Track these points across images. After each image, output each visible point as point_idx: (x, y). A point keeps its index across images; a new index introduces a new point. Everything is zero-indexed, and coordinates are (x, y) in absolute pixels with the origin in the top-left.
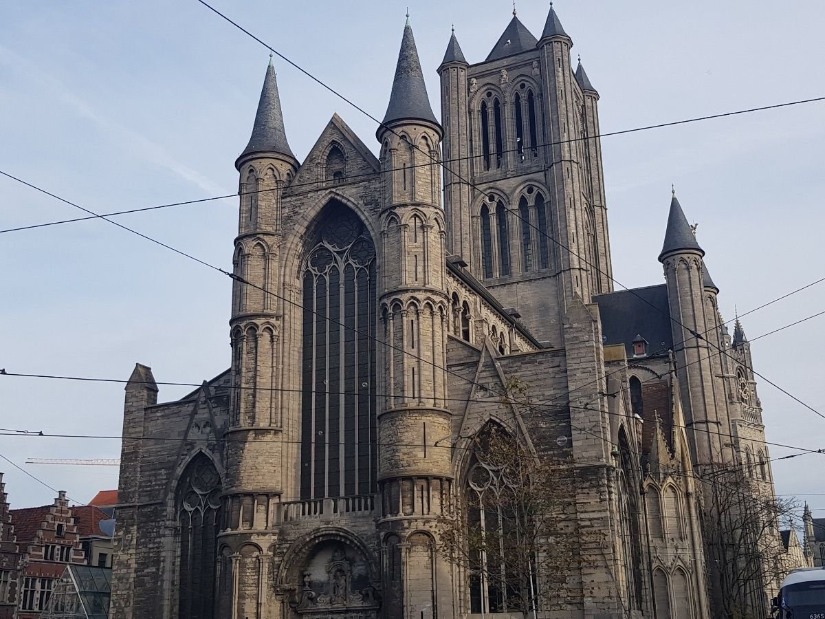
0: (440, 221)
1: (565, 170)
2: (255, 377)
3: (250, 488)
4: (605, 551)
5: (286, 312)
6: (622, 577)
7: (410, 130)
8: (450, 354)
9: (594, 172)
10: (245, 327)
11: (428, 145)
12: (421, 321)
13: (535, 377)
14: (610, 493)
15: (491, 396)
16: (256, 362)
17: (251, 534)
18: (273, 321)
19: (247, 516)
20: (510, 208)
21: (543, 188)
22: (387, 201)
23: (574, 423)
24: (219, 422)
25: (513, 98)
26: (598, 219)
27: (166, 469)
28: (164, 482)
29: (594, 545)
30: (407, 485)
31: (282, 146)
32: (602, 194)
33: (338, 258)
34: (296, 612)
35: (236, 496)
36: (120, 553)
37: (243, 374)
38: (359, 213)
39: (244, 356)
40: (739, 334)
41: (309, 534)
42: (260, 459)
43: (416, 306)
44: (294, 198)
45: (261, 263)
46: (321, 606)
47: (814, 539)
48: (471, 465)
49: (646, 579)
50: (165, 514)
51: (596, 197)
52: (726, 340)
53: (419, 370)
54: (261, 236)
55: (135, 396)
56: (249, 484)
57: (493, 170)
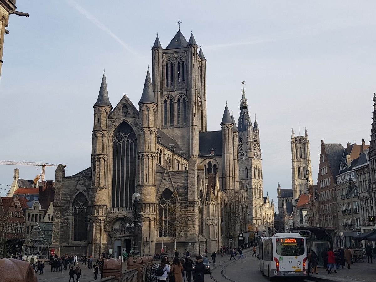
0: (156, 131)
1: (193, 92)
2: (100, 172)
3: (98, 204)
4: (194, 222)
5: (109, 153)
6: (197, 229)
7: (148, 105)
8: (157, 169)
9: (203, 88)
10: (97, 158)
11: (153, 109)
12: (149, 161)
13: (179, 177)
14: (196, 208)
15: (167, 182)
16: (100, 168)
17: (98, 217)
18: (105, 156)
19: (97, 212)
20: (174, 102)
21: (185, 96)
22: (141, 124)
23: (188, 191)
24: (87, 183)
25: (177, 63)
26: (203, 104)
27: (70, 196)
28: (69, 200)
29: (191, 221)
30: (144, 205)
31: (108, 102)
32: (205, 96)
33: (125, 138)
34: (110, 236)
35: (94, 206)
36: (55, 220)
37: (96, 172)
38: (132, 127)
39: (96, 166)
40: (256, 125)
41: (115, 217)
42: (101, 196)
43: (148, 157)
44: (112, 120)
45: (102, 139)
46: (117, 235)
47: (280, 197)
48: (161, 199)
49: (204, 227)
50: (69, 209)
51: (203, 97)
52: (251, 128)
53: (148, 175)
54: (102, 131)
55: (59, 174)
56: (98, 203)
57: (169, 88)
